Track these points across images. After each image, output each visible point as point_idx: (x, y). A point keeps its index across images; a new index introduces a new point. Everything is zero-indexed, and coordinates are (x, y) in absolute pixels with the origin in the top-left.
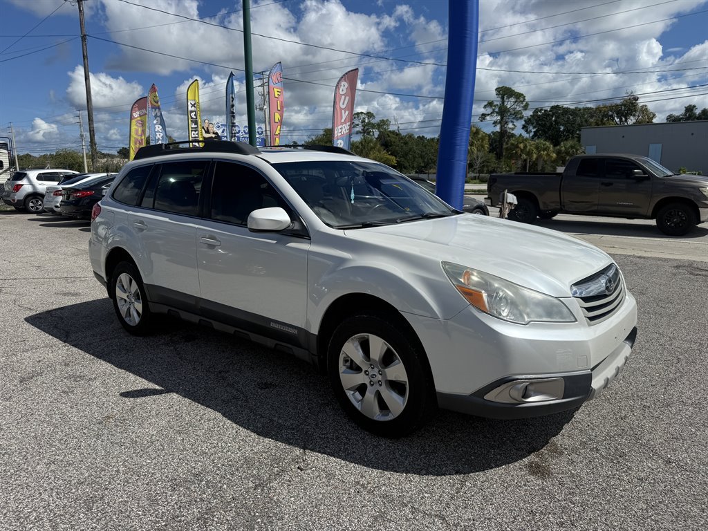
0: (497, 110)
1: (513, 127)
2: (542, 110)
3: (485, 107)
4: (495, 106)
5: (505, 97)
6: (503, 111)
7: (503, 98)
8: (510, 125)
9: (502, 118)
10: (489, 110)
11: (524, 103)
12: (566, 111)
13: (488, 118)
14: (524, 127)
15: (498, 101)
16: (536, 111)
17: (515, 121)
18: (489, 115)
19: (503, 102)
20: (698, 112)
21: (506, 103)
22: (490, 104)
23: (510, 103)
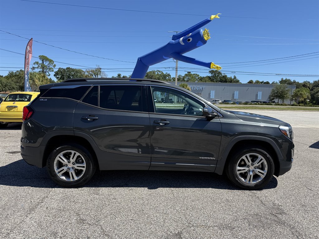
0: (40, 66)
1: (48, 74)
2: (62, 69)
3: (34, 64)
4: (40, 64)
5: (44, 61)
6: (43, 67)
7: (43, 61)
8: (47, 74)
9: (43, 70)
10: (36, 66)
11: (54, 64)
12: (73, 70)
13: (36, 69)
14: (55, 75)
15: (40, 62)
16: (60, 68)
17: (49, 72)
18: (36, 68)
19: (43, 63)
20: (122, 76)
21: (44, 63)
22: (37, 63)
23: (46, 63)
